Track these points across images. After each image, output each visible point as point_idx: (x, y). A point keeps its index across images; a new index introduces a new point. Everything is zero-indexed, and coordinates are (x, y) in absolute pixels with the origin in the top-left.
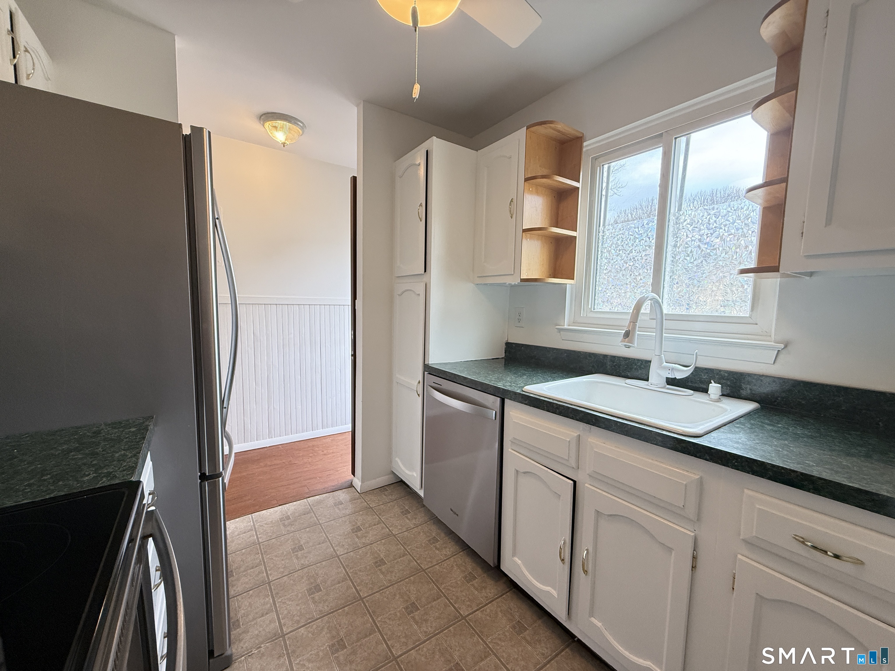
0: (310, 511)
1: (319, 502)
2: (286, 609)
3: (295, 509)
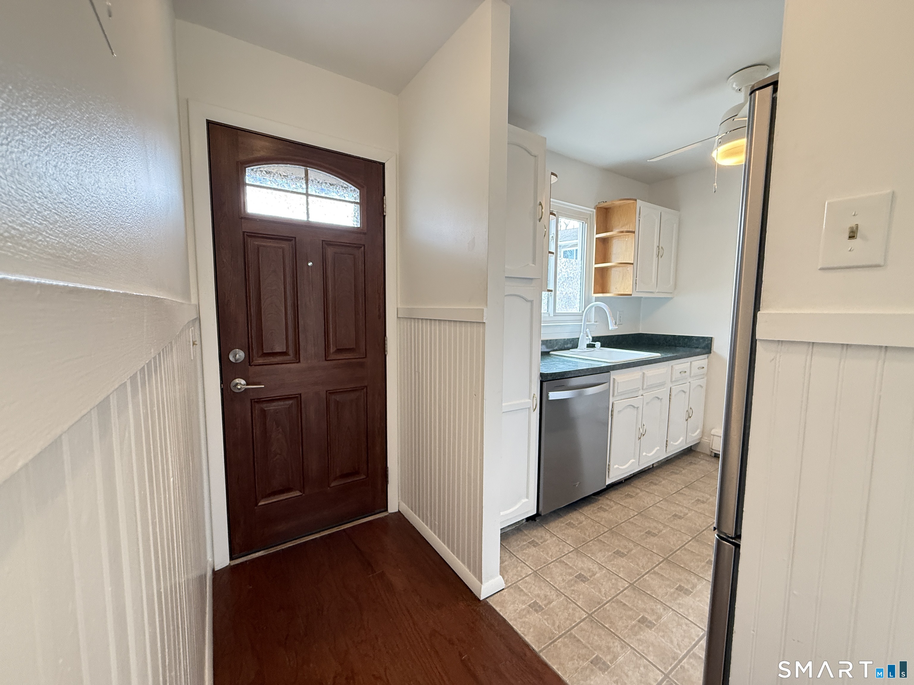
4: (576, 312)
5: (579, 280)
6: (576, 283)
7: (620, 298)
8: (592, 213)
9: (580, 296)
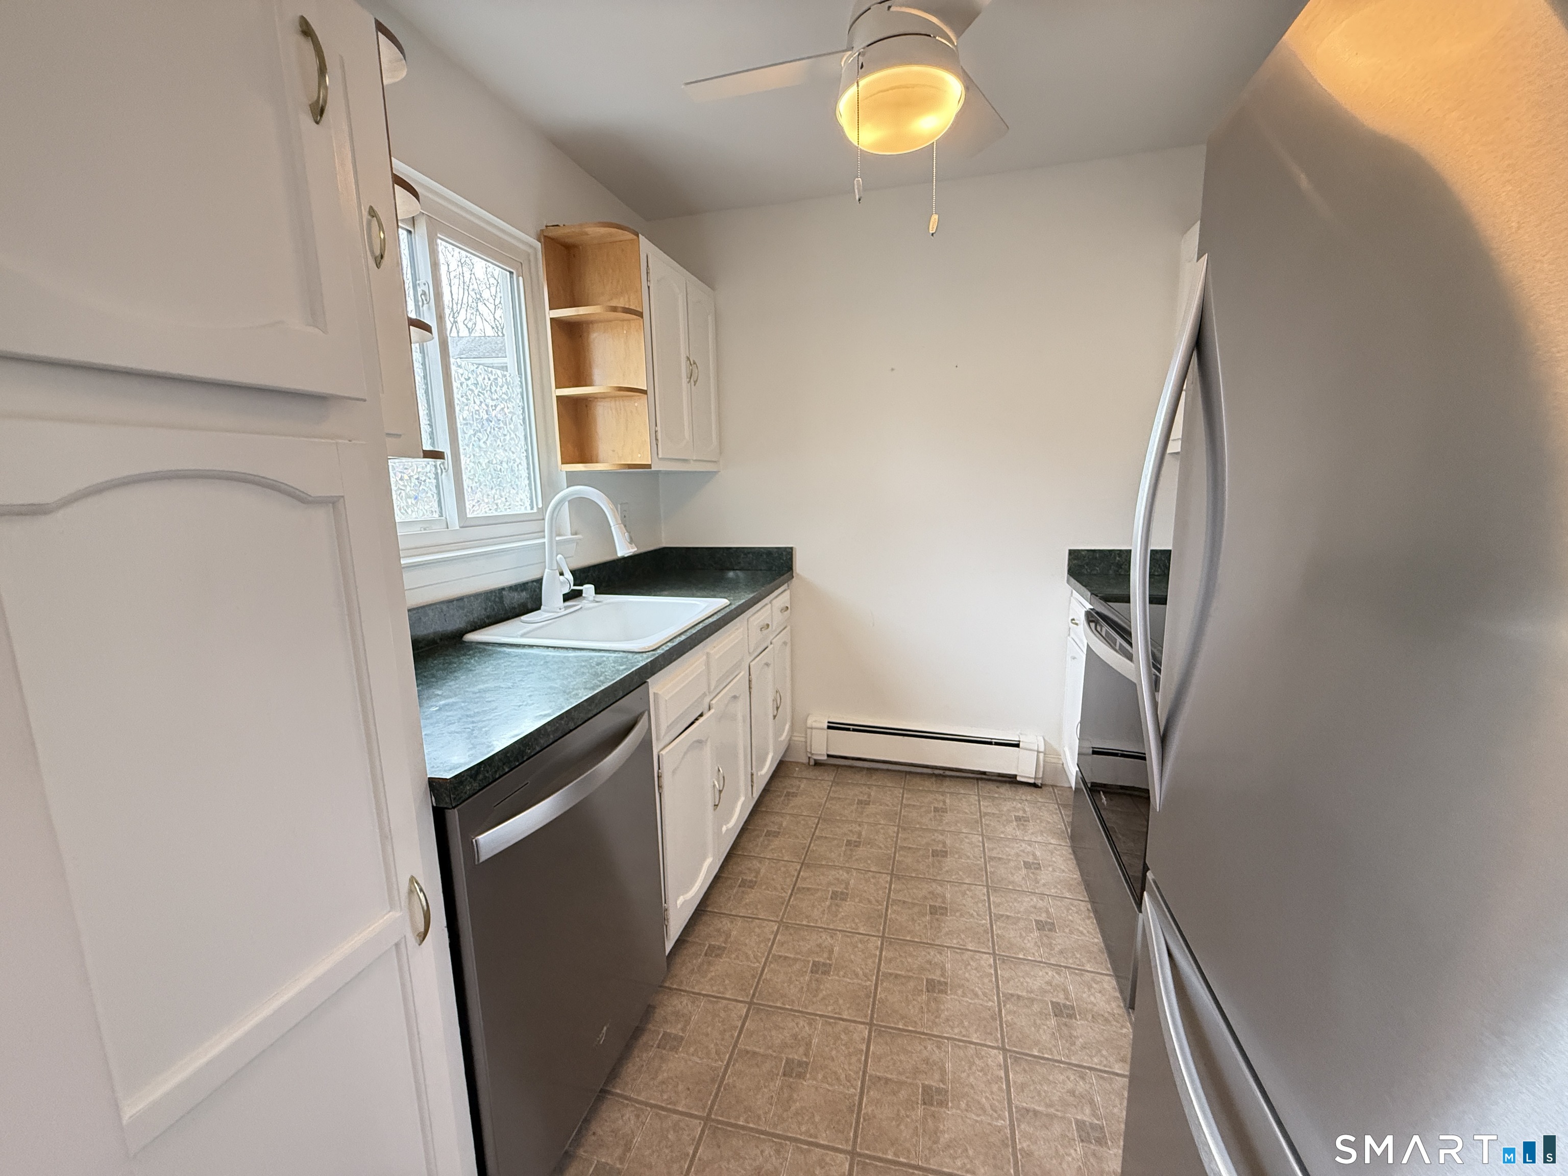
4: (523, 511)
5: (521, 428)
6: (513, 435)
7: (628, 472)
8: (530, 251)
9: (528, 469)
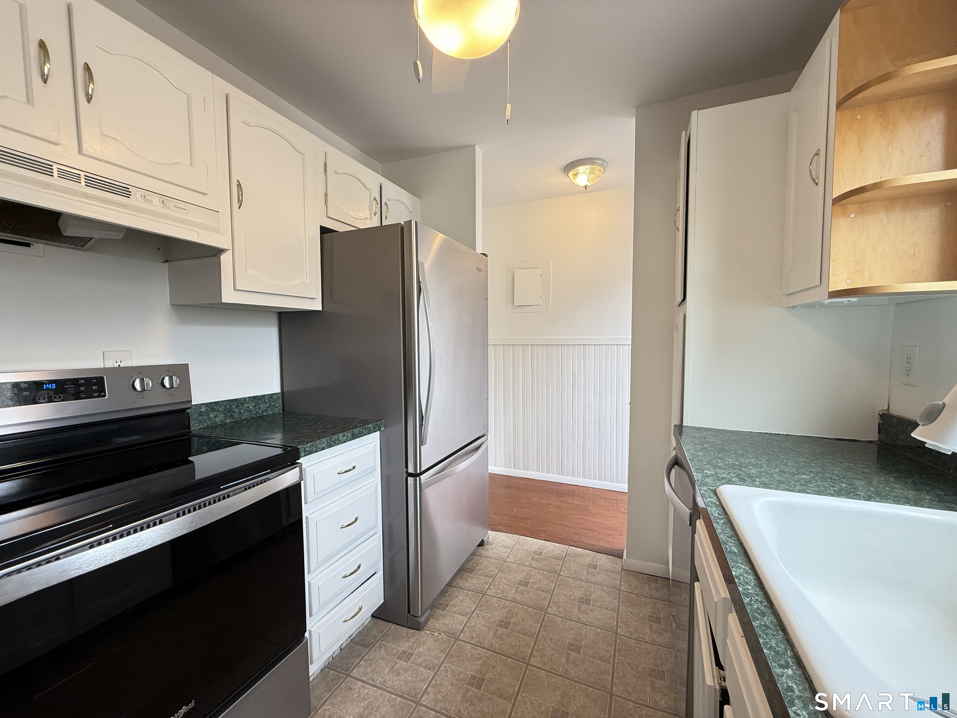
0: (562, 559)
1: (577, 555)
2: (475, 622)
3: (552, 550)
